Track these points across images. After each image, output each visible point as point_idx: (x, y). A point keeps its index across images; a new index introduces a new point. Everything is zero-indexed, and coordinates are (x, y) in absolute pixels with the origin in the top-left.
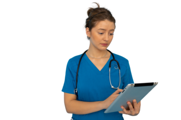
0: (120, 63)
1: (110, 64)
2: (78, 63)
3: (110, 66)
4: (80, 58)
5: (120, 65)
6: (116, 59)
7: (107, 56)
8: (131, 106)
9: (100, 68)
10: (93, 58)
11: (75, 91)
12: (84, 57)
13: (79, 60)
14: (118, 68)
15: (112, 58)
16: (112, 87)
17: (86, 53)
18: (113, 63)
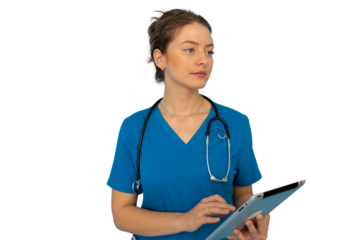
0: (230, 125)
1: (207, 128)
2: (141, 126)
3: (208, 133)
4: (146, 115)
5: (230, 130)
6: (221, 116)
7: (202, 110)
8: (252, 228)
9: (186, 138)
10: (173, 116)
11: (136, 185)
12: (155, 114)
13: (143, 121)
14: (226, 136)
15: (214, 115)
16: (213, 178)
17: (160, 106)
18: (216, 125)
